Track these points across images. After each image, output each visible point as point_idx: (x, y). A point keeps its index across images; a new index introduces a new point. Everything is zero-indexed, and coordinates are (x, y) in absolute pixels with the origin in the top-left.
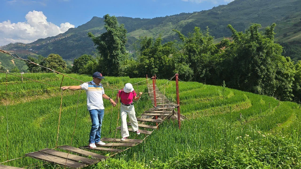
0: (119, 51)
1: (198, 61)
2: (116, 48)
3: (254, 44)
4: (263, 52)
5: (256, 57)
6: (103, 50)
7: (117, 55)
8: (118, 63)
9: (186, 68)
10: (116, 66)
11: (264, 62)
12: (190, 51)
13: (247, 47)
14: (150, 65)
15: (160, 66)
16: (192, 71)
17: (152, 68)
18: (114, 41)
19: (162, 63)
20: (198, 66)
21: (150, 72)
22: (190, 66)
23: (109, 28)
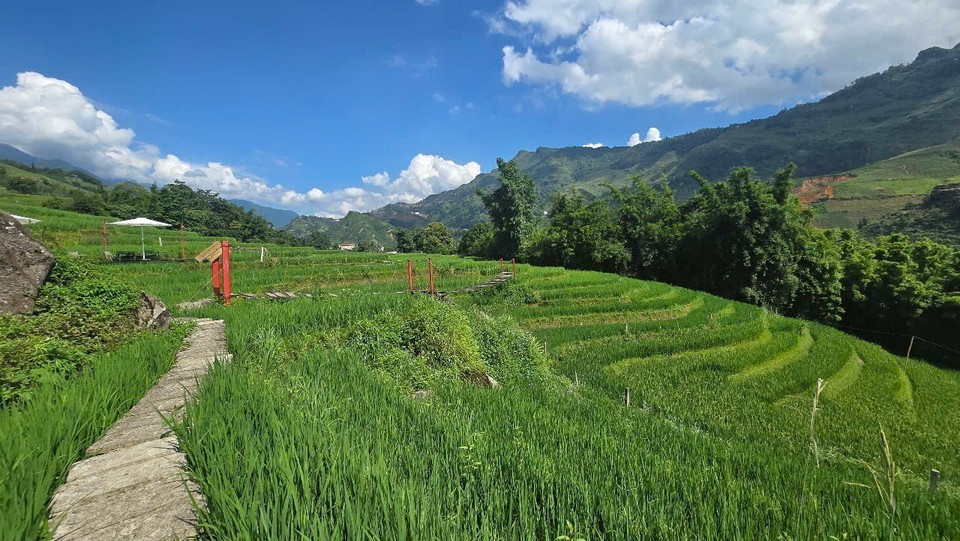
0: (522, 219)
1: (640, 236)
2: (516, 213)
3: (742, 207)
4: (761, 223)
5: (747, 234)
6: (497, 216)
7: (518, 224)
8: (518, 238)
9: (618, 249)
10: (516, 241)
11: (762, 240)
12: (625, 218)
13: (726, 212)
14: (559, 243)
15: (577, 244)
16: (628, 255)
17: (565, 248)
18: (511, 201)
19: (581, 239)
20: (643, 246)
21: (560, 254)
22: (626, 246)
23: (506, 182)
